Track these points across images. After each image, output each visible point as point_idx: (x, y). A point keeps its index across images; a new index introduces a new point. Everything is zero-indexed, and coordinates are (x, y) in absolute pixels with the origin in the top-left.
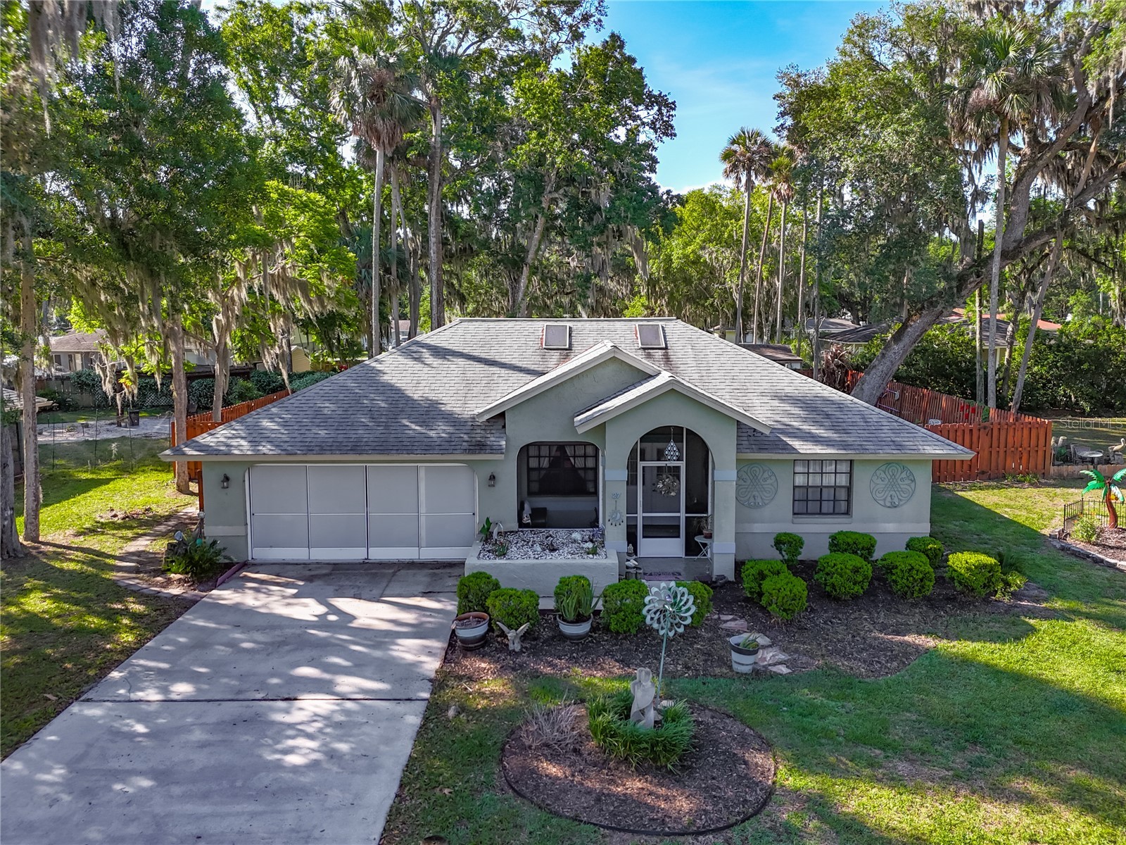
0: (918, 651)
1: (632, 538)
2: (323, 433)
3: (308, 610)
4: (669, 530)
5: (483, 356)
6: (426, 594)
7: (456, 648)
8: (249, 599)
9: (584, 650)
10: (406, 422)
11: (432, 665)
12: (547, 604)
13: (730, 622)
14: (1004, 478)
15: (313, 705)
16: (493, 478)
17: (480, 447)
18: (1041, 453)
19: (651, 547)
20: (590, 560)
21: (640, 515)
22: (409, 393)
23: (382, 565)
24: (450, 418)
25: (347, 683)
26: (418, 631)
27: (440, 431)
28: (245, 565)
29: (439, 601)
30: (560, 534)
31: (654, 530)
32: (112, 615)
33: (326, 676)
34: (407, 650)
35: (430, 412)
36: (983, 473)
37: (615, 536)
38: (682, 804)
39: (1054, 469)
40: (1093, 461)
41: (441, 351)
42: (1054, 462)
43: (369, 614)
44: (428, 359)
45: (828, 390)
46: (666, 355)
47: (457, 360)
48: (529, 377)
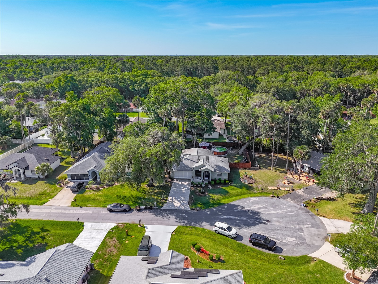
0: (220, 188)
1: (204, 178)
2: (180, 169)
3: (180, 183)
4: (207, 177)
5: (192, 160)
6: (188, 182)
7: (191, 187)
8: (176, 182)
9: (199, 187)
10: (186, 168)
11: (190, 187)
12: (197, 183)
13: (209, 185)
15: (183, 190)
16: (193, 173)
17: (192, 171)
19: (205, 178)
20: (200, 180)
21: (205, 176)
22: (185, 164)
23: (184, 179)
24: (189, 167)
25: (185, 188)
26: (188, 185)
27: (189, 169)
28: (174, 179)
29: (190, 183)
30: (198, 177)
31: (206, 177)
32: (168, 183)
33: (183, 188)
34: (187, 186)
35: (188, 167)
36: (243, 168)
37: (202, 178)
38: (202, 195)
39: (251, 168)
40: (256, 167)
41: (188, 159)
42: (251, 167)
43: (185, 183)
44: (187, 160)
45: (221, 165)
46: (208, 160)
47: (190, 161)
48: (196, 163)
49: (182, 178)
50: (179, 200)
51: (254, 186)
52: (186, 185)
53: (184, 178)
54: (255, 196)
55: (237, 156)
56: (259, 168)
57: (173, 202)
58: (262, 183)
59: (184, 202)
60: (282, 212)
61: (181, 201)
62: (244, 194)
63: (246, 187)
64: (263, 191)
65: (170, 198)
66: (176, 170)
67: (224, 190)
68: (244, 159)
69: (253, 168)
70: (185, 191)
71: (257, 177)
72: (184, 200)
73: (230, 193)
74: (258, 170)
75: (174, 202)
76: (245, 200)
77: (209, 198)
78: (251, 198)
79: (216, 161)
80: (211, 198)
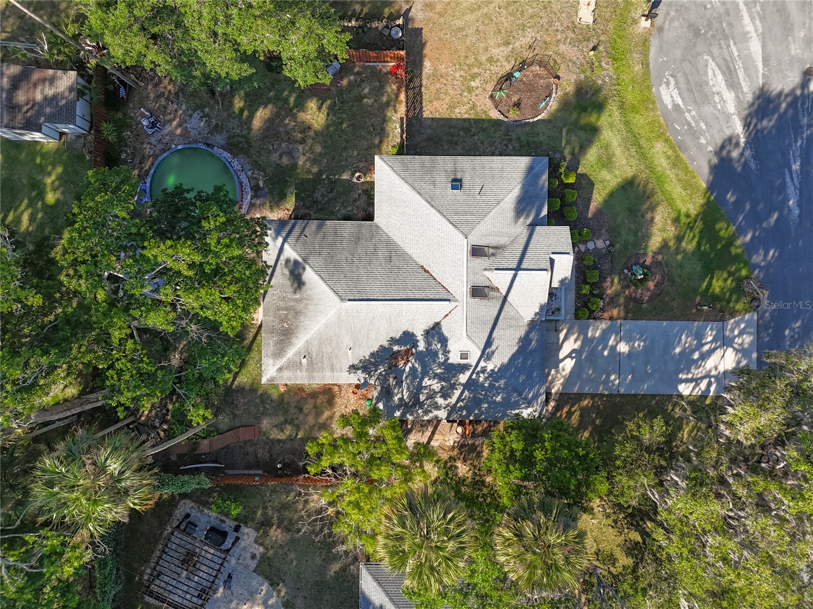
5: (492, 322)
8: (559, 382)
22: (516, 348)
24: (528, 333)
26: (583, 332)
29: (562, 330)
33: (609, 348)
41: (489, 343)
43: (570, 345)
44: (493, 347)
45: (516, 191)
46: (493, 248)
47: (495, 335)
48: (507, 303)
50: (696, 356)
52: (586, 342)
57: (710, 377)
59: (710, 339)
60: (752, 19)
61: (706, 348)
65: (685, 389)
66: (542, 391)
67: (611, 195)
70: (629, 339)
72: (699, 336)
75: (710, 371)
76: (677, 126)
77: (678, 250)
78: (665, 102)
79: (494, 211)
80: (671, 243)
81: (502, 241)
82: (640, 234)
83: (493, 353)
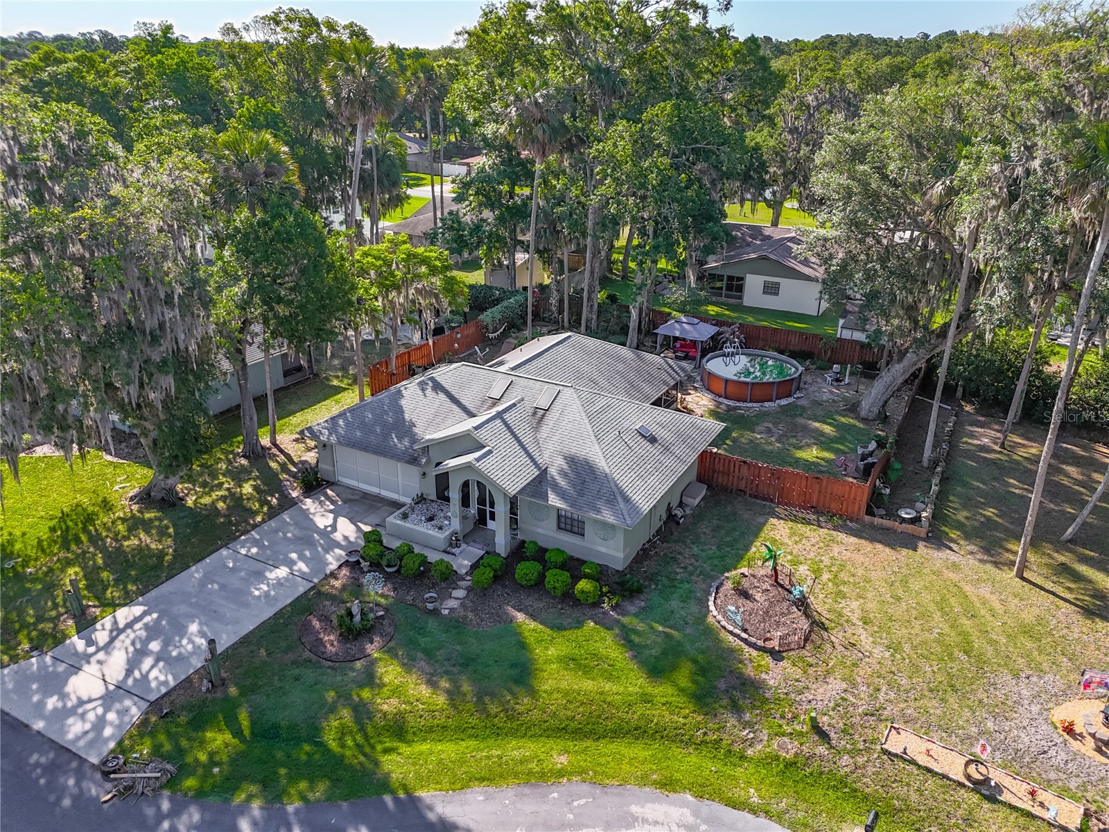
2: (359, 434)
3: (326, 522)
6: (369, 525)
7: (348, 562)
8: (312, 507)
10: (393, 436)
11: (332, 567)
12: (390, 551)
14: (822, 514)
15: (280, 573)
16: (424, 474)
18: (857, 505)
20: (436, 532)
23: (382, 500)
24: (412, 436)
25: (299, 566)
26: (347, 545)
27: (404, 444)
28: (333, 484)
32: (263, 503)
33: (297, 560)
34: (333, 555)
35: (406, 430)
36: (813, 507)
38: (336, 649)
39: (867, 518)
40: (904, 520)
41: (438, 387)
42: (870, 512)
43: (343, 529)
44: (429, 391)
45: (602, 463)
46: (543, 416)
47: (442, 396)
48: (466, 416)
49: (374, 490)
50: (154, 645)
51: (775, 675)
52: (332, 545)
53: (385, 493)
54: (703, 791)
55: (843, 420)
56: (922, 532)
57: (98, 651)
58: (863, 672)
59: (153, 674)
61: (148, 663)
62: (639, 732)
63: (702, 670)
64: (822, 750)
65: (126, 615)
68: (860, 451)
69: (877, 521)
70: (277, 584)
71: (855, 605)
72: (174, 662)
73: (533, 692)
74: (910, 543)
75: (108, 652)
76: (583, 801)
77: (344, 697)
78: (649, 805)
79: (589, 427)
80: (366, 694)
81: (545, 430)
82: (420, 655)
83: (423, 390)
